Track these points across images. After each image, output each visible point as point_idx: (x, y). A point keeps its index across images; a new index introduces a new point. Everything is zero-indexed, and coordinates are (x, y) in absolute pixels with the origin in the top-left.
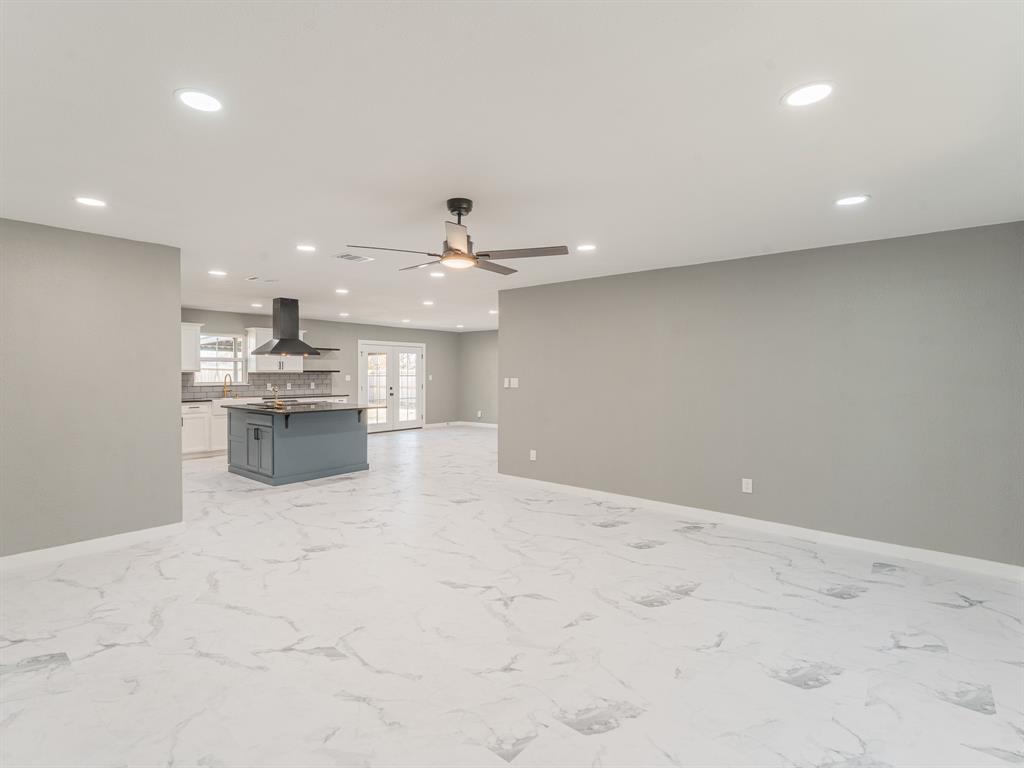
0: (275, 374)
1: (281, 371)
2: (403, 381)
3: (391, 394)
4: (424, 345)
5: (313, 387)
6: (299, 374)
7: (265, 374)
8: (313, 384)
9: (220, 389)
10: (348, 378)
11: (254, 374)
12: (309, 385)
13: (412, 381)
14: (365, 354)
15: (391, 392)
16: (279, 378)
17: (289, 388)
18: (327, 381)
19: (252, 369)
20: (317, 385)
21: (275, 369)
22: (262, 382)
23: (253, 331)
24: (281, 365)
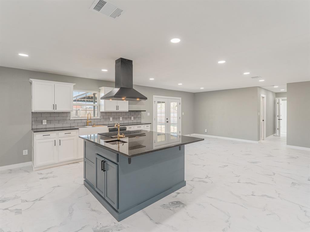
0: (114, 112)
1: (118, 111)
2: (172, 115)
3: (167, 122)
4: (180, 98)
5: (132, 119)
6: (126, 112)
7: (109, 112)
8: (132, 117)
9: (85, 121)
10: (149, 114)
11: (103, 112)
12: (131, 118)
13: (176, 115)
14: (156, 102)
15: (167, 120)
16: (116, 115)
17: (121, 120)
18: (139, 116)
19: (103, 109)
20: (134, 118)
21: (114, 109)
22: (107, 117)
23: (103, 89)
24: (117, 107)
